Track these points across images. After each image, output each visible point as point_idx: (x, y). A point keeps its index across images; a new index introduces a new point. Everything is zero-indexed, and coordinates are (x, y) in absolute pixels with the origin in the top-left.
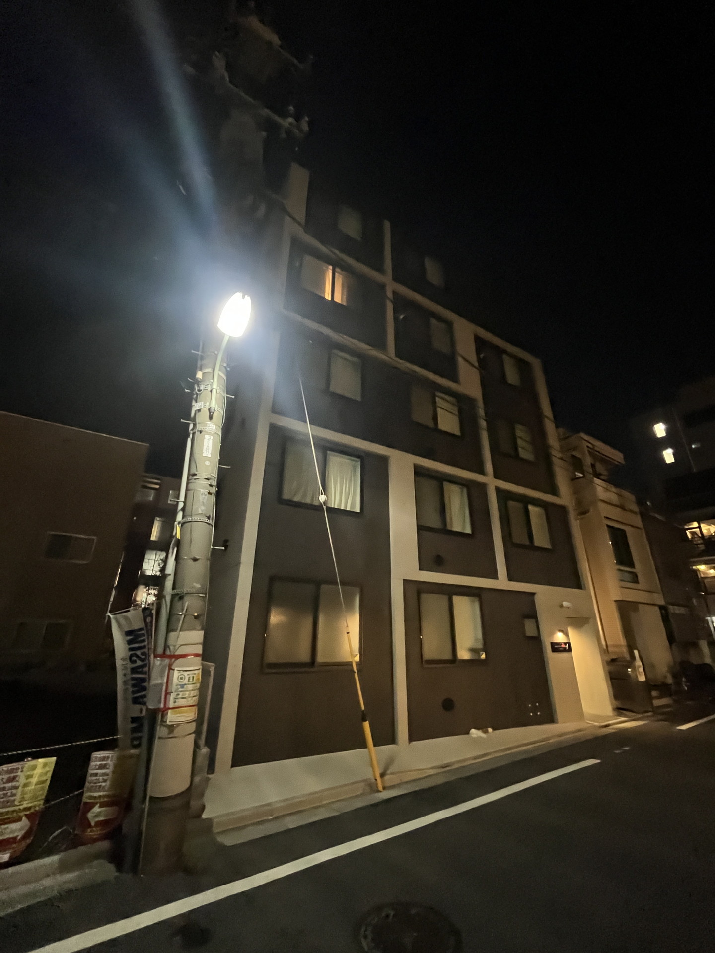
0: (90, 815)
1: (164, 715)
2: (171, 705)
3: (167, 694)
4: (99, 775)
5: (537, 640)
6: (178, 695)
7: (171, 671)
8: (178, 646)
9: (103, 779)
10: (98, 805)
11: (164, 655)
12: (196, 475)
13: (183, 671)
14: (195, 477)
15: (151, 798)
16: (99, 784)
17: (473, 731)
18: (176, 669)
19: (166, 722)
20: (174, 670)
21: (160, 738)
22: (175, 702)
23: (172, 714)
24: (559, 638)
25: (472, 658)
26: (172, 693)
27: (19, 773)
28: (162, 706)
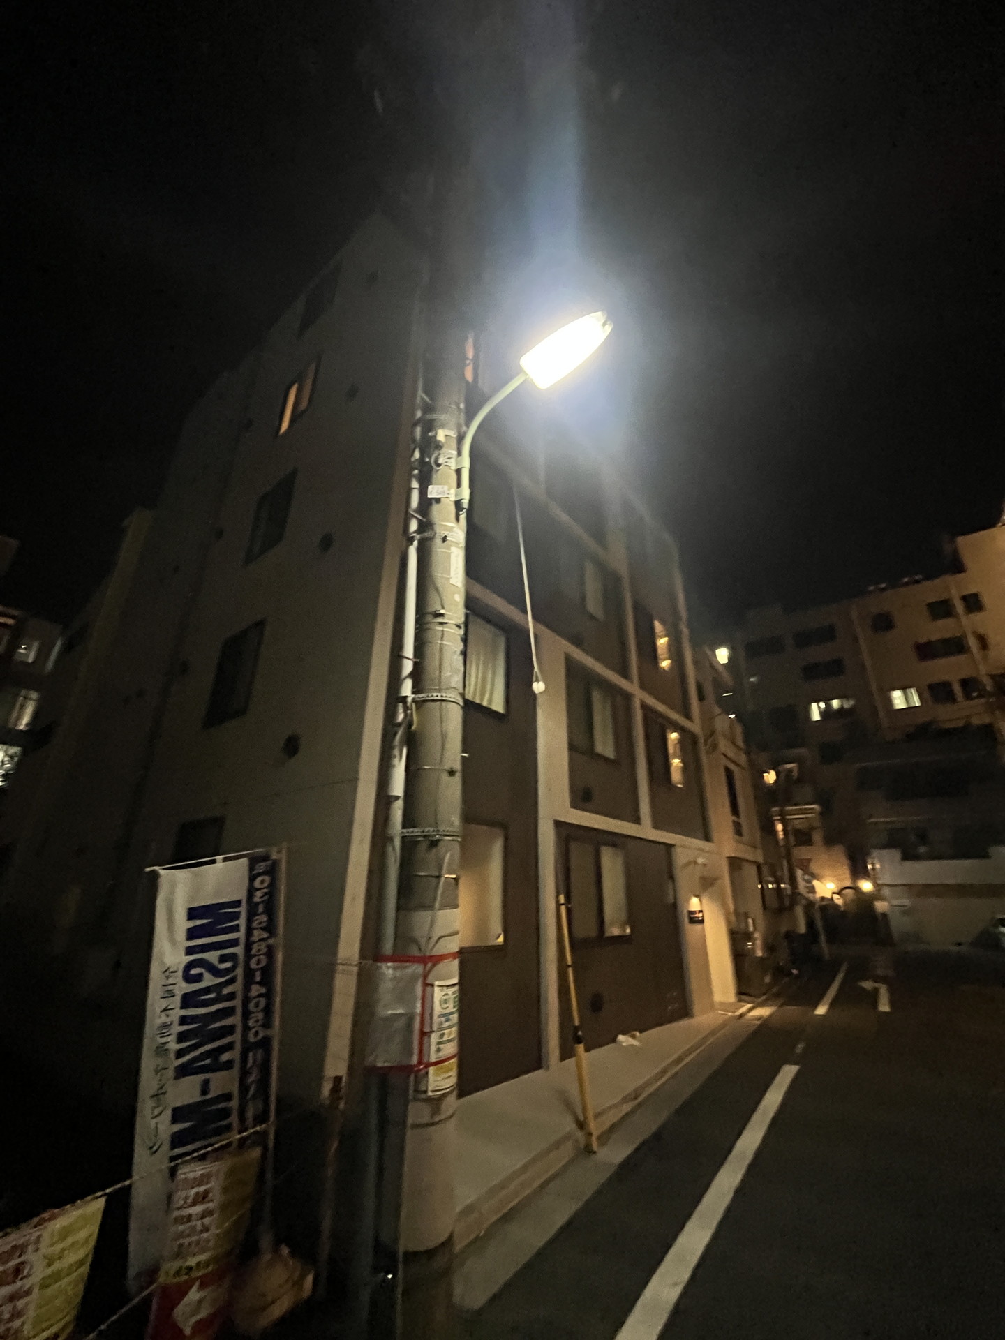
0: (180, 1311)
1: (421, 1077)
2: (433, 1059)
3: (424, 1034)
4: (193, 1218)
5: (674, 906)
6: (443, 1035)
7: (429, 989)
8: (435, 938)
9: (203, 1225)
10: (198, 1283)
11: (400, 957)
12: (442, 615)
13: (448, 986)
14: (440, 620)
15: (406, 1254)
16: (194, 1238)
17: (621, 1037)
18: (437, 983)
19: (426, 1092)
20: (432, 985)
21: (416, 1126)
22: (438, 1050)
23: (436, 1074)
24: (694, 904)
25: (620, 934)
26: (433, 1031)
27: (30, 1256)
28: (415, 1060)
